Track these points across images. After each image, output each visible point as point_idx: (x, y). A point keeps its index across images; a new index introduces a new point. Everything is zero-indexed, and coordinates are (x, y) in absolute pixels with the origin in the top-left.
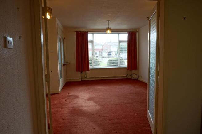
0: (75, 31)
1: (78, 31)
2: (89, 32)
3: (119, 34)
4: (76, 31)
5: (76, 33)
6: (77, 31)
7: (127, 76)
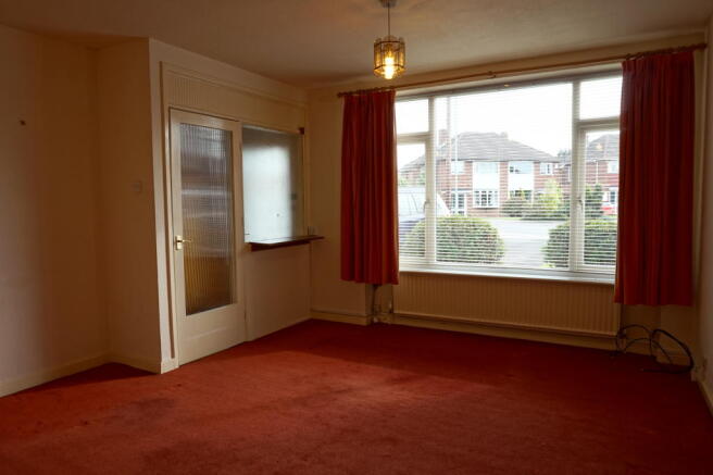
0: (340, 95)
1: (351, 93)
2: (398, 93)
3: (576, 79)
4: (342, 92)
5: (341, 103)
6: (348, 91)
7: (621, 335)
